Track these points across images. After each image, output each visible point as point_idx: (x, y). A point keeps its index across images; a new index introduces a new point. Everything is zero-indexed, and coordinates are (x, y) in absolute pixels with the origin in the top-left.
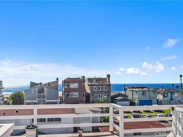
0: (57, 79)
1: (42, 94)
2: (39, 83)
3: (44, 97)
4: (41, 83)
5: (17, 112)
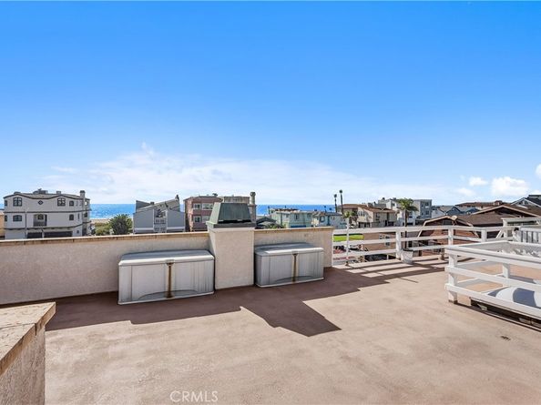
0: (177, 197)
2: (149, 202)
3: (163, 222)
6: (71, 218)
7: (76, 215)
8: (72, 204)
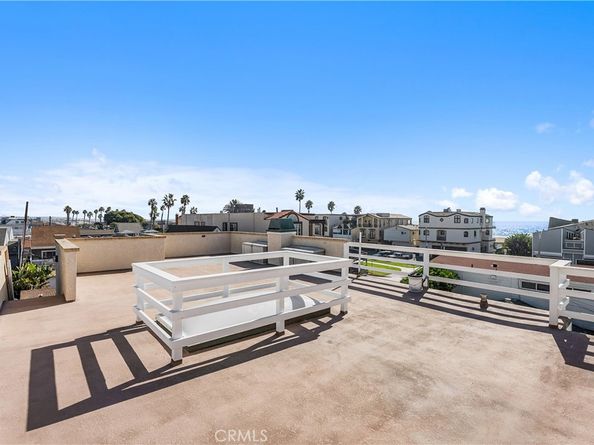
1: (574, 242)
2: (570, 219)
3: (580, 247)
4: (575, 221)
5: (495, 266)
6: (466, 235)
7: (471, 233)
8: (466, 221)
